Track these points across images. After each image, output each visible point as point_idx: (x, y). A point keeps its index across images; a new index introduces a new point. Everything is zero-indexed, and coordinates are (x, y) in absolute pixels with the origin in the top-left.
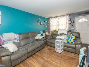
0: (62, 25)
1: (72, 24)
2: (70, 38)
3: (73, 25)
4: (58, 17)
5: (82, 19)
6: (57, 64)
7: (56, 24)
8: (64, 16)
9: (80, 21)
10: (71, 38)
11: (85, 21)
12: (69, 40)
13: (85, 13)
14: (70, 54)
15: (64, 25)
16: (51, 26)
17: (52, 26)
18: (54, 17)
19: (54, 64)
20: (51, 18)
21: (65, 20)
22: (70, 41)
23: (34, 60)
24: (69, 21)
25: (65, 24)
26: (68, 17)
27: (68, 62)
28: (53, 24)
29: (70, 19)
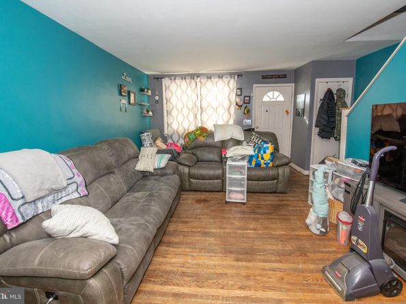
0: (216, 110)
1: (245, 106)
2: (262, 152)
3: (248, 111)
4: (198, 76)
5: (270, 94)
6: (260, 232)
7: (190, 105)
8: (220, 76)
9: (266, 99)
10: (265, 152)
11: (278, 99)
12: (260, 159)
13: (279, 77)
14: (267, 198)
15: (221, 111)
16: (169, 113)
17: (174, 113)
18: (183, 77)
19: (251, 235)
20: (169, 76)
21: (226, 91)
22: (262, 158)
23: (180, 250)
24: (237, 95)
25: (227, 107)
26: (233, 83)
27: (276, 217)
28: (180, 106)
29: (241, 89)
